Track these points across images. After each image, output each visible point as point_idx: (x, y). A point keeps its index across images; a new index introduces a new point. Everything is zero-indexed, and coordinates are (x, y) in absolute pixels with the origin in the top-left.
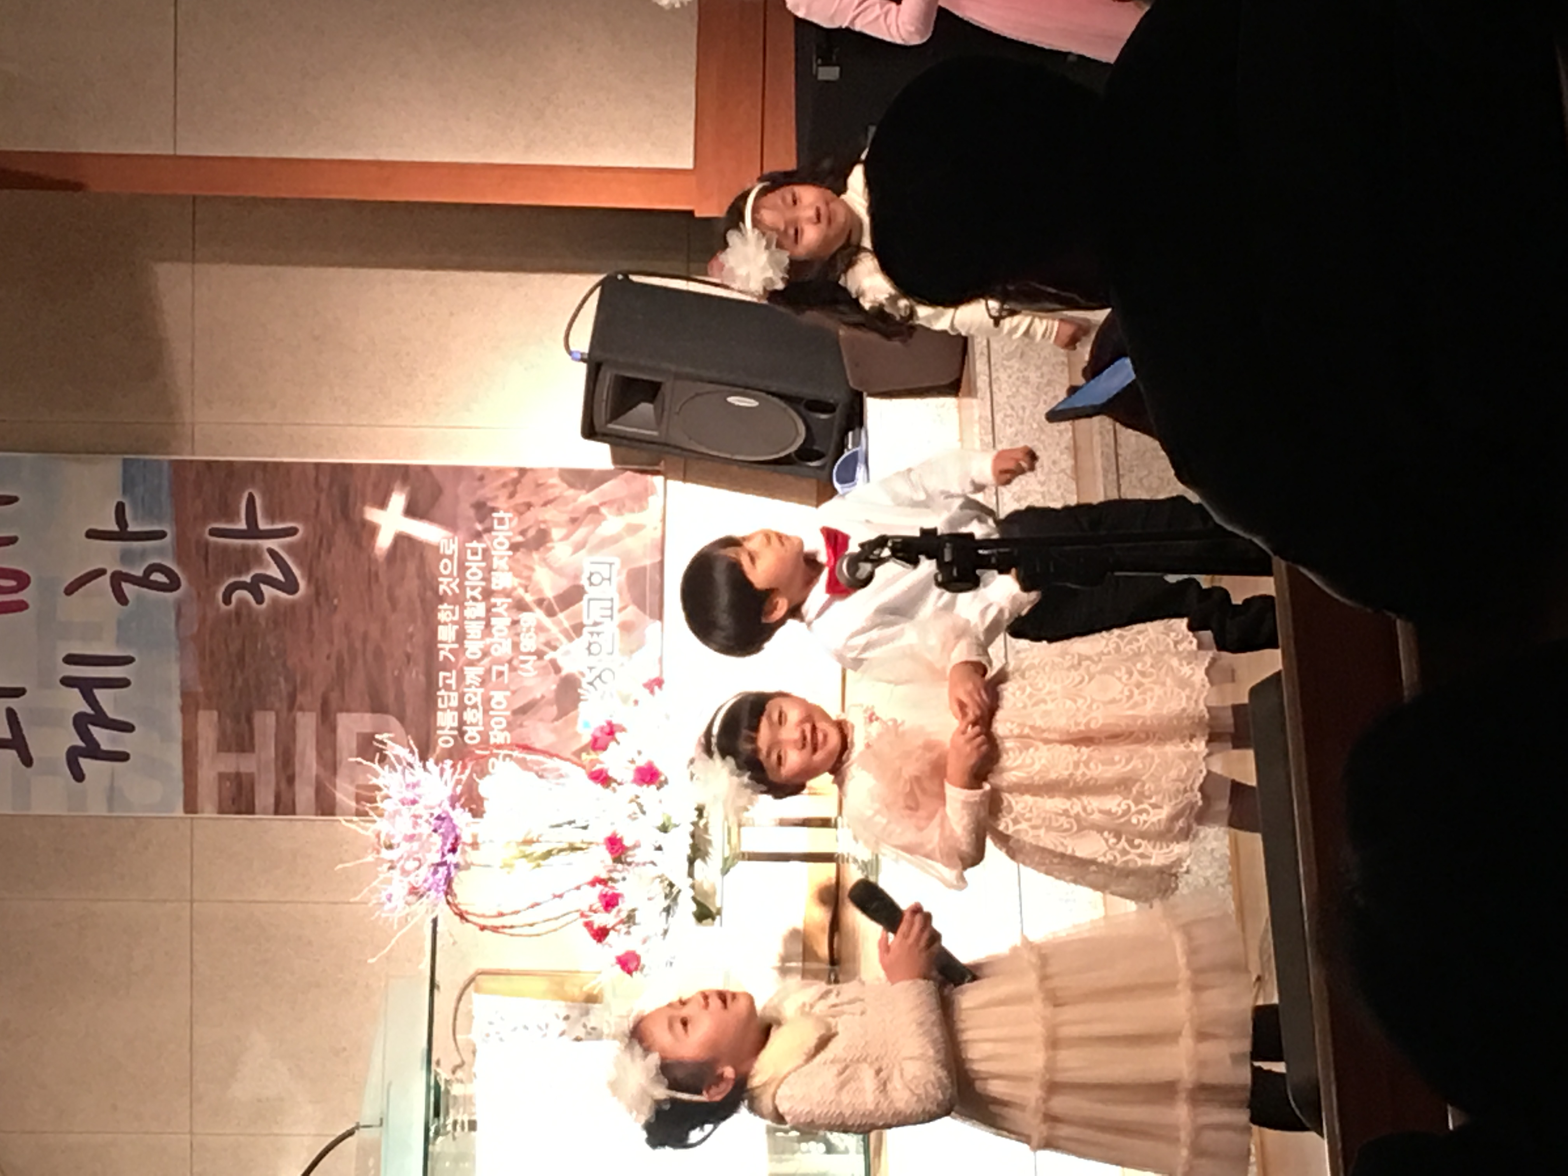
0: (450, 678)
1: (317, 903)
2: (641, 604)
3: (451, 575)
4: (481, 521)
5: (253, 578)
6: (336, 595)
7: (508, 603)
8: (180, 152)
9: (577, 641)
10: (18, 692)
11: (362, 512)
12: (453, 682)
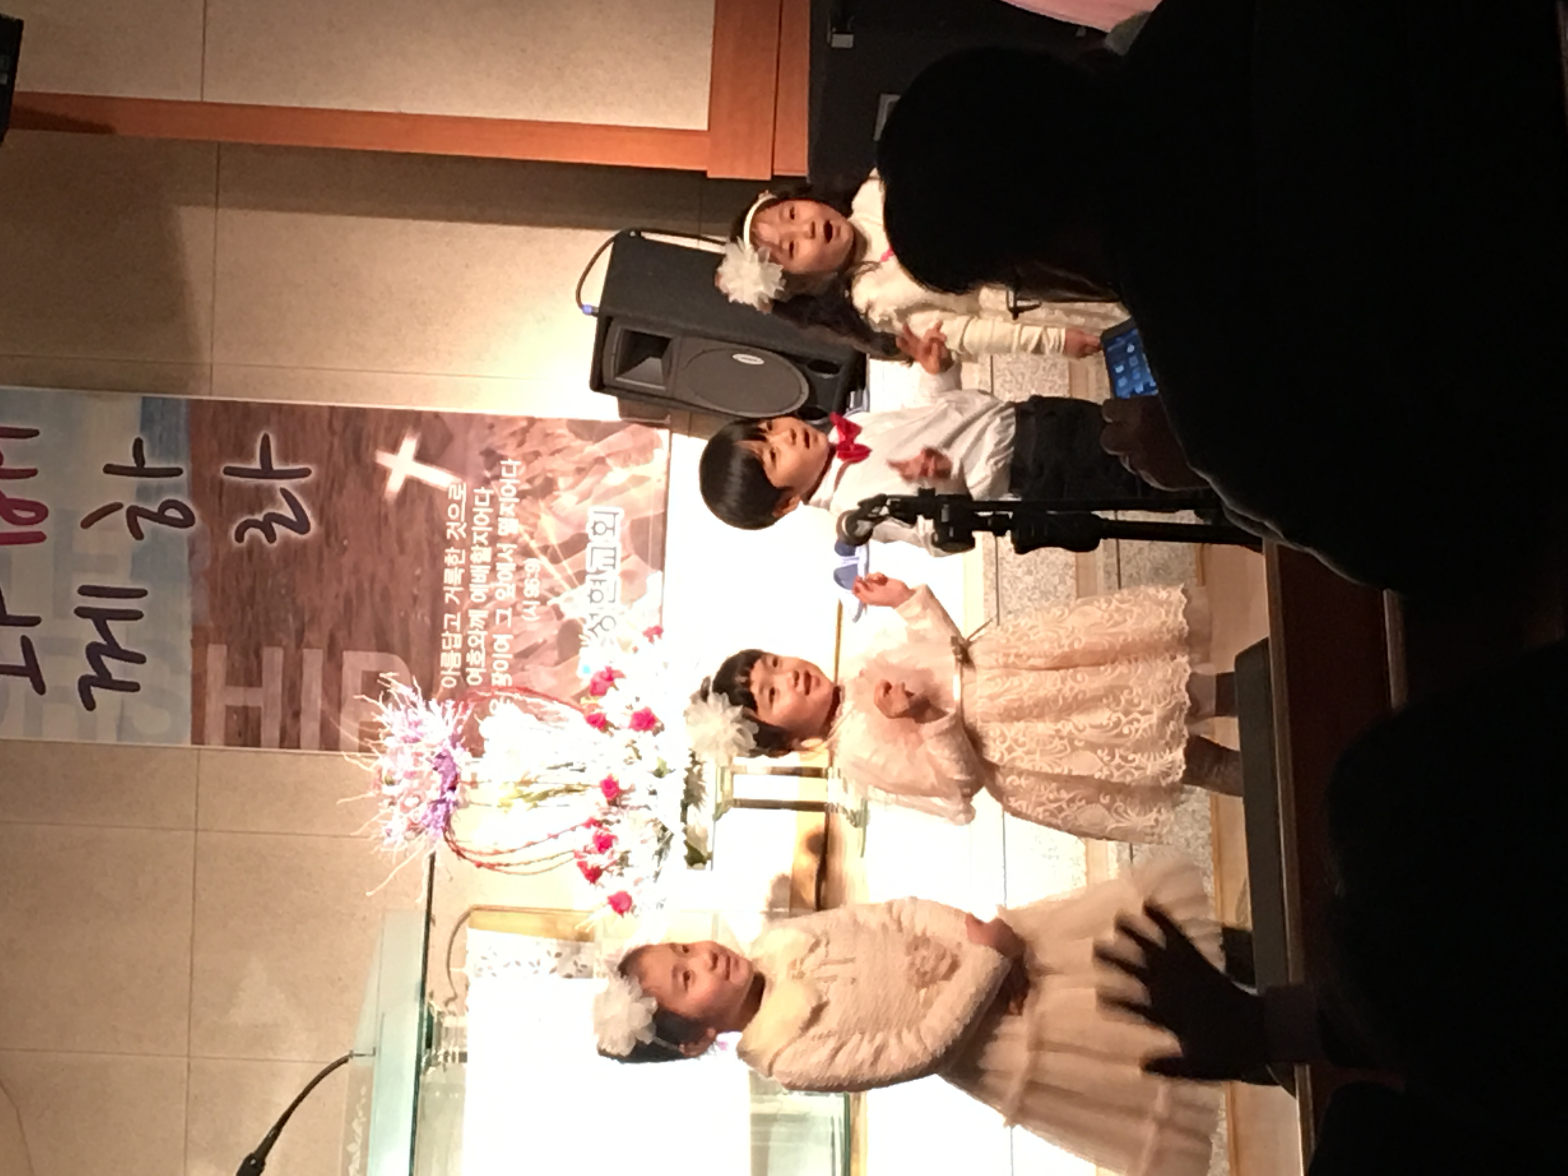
0: (455, 620)
1: (318, 835)
2: (642, 554)
3: (458, 520)
4: (490, 469)
5: (265, 516)
6: (345, 538)
7: (514, 550)
8: (208, 99)
9: (580, 588)
10: (33, 621)
11: (373, 456)
12: (457, 624)
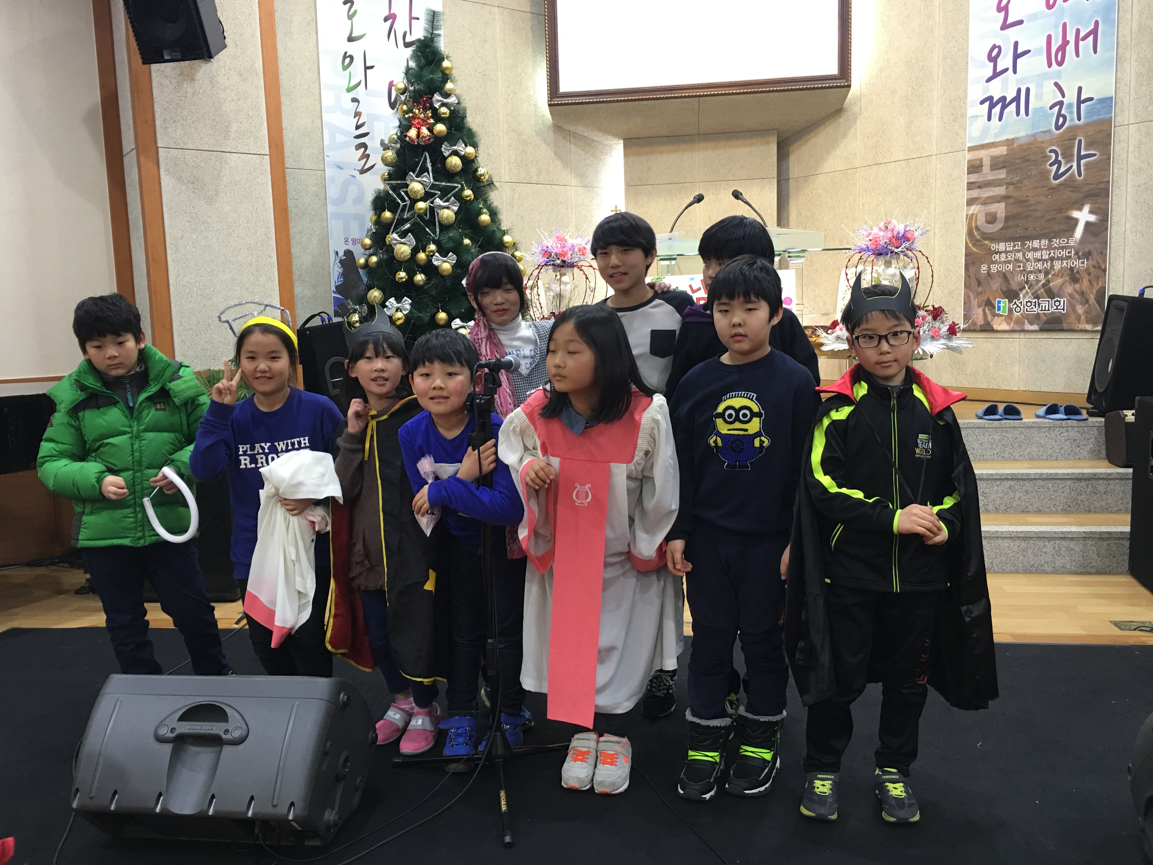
0: (1018, 247)
2: (1047, 322)
3: (1060, 243)
4: (1083, 254)
5: (1060, 161)
6: (1052, 196)
7: (1048, 268)
9: (1032, 297)
10: (1015, 71)
11: (1087, 203)
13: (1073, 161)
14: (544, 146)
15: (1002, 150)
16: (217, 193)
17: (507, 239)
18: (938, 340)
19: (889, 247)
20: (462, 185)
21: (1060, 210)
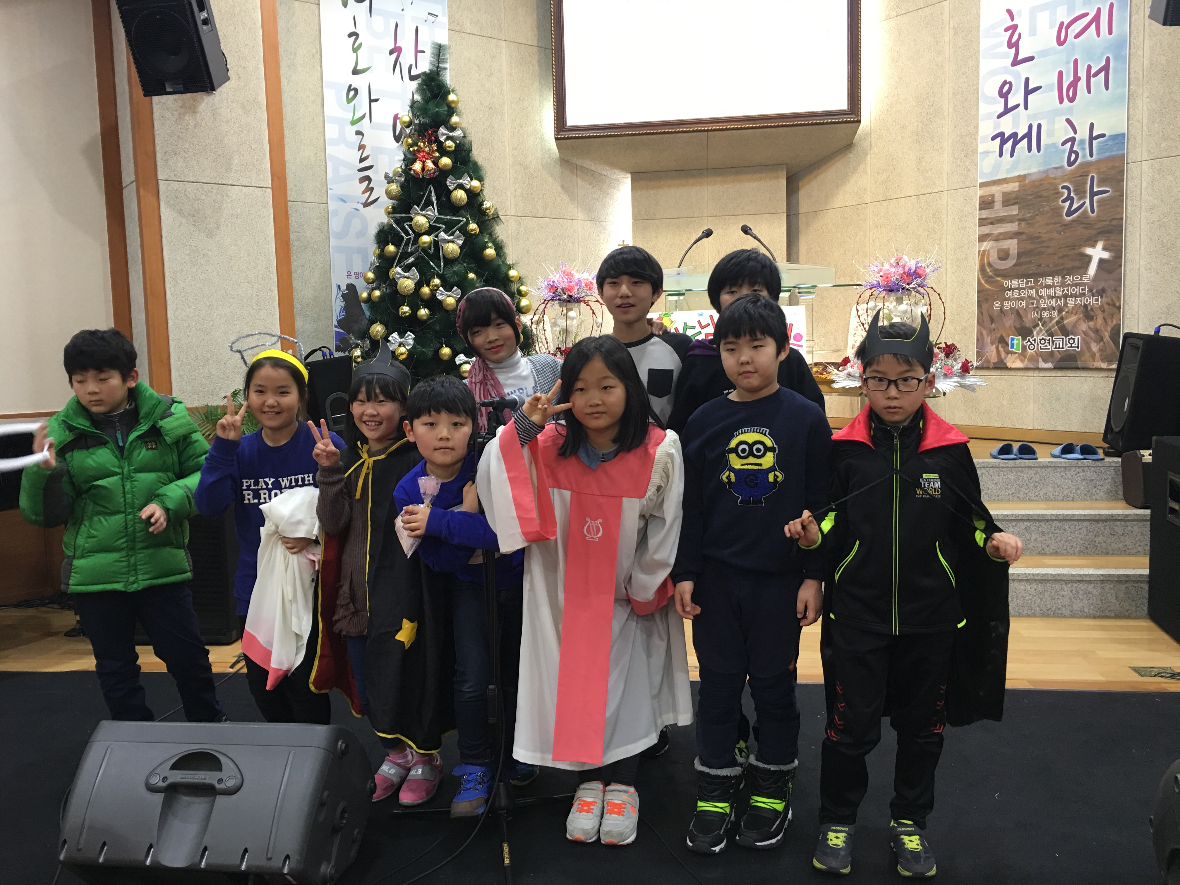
0: (1031, 283)
2: (1061, 360)
3: (1073, 280)
4: (1096, 291)
5: (1073, 197)
6: (1064, 233)
7: (1061, 305)
9: (1046, 334)
10: (1026, 108)
11: (1101, 240)
12: (1029, 285)
13: (1085, 197)
14: (550, 179)
15: (1014, 186)
16: (218, 227)
17: (512, 273)
18: (951, 378)
19: (900, 283)
20: (467, 219)
21: (1073, 247)
